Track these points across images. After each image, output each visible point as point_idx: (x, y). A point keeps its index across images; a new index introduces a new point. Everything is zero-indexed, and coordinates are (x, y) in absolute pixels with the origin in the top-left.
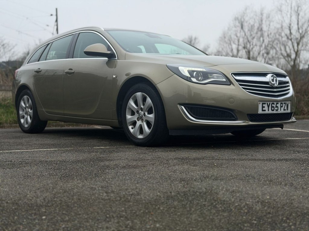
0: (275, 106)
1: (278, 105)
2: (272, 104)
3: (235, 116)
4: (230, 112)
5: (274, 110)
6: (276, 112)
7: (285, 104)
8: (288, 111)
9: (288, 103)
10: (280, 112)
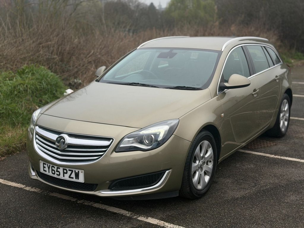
0: (55, 169)
1: (58, 170)
2: (52, 167)
5: (54, 174)
6: (58, 177)
7: (72, 171)
8: (78, 180)
9: (79, 172)
10: (63, 178)
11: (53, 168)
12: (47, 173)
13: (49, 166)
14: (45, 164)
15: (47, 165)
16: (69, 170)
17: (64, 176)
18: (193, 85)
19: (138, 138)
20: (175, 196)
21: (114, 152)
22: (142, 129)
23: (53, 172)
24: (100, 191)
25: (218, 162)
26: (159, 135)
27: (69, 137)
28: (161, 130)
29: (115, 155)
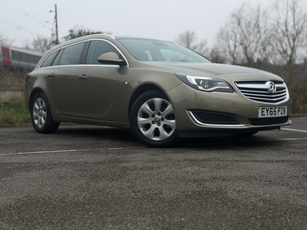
0: (273, 110)
1: (275, 110)
3: (238, 121)
4: (234, 117)
5: (272, 114)
6: (274, 116)
8: (284, 115)
9: (285, 108)
10: (278, 116)
11: (271, 110)
12: (266, 116)
13: (267, 109)
14: (264, 109)
16: (281, 108)
23: (271, 113)
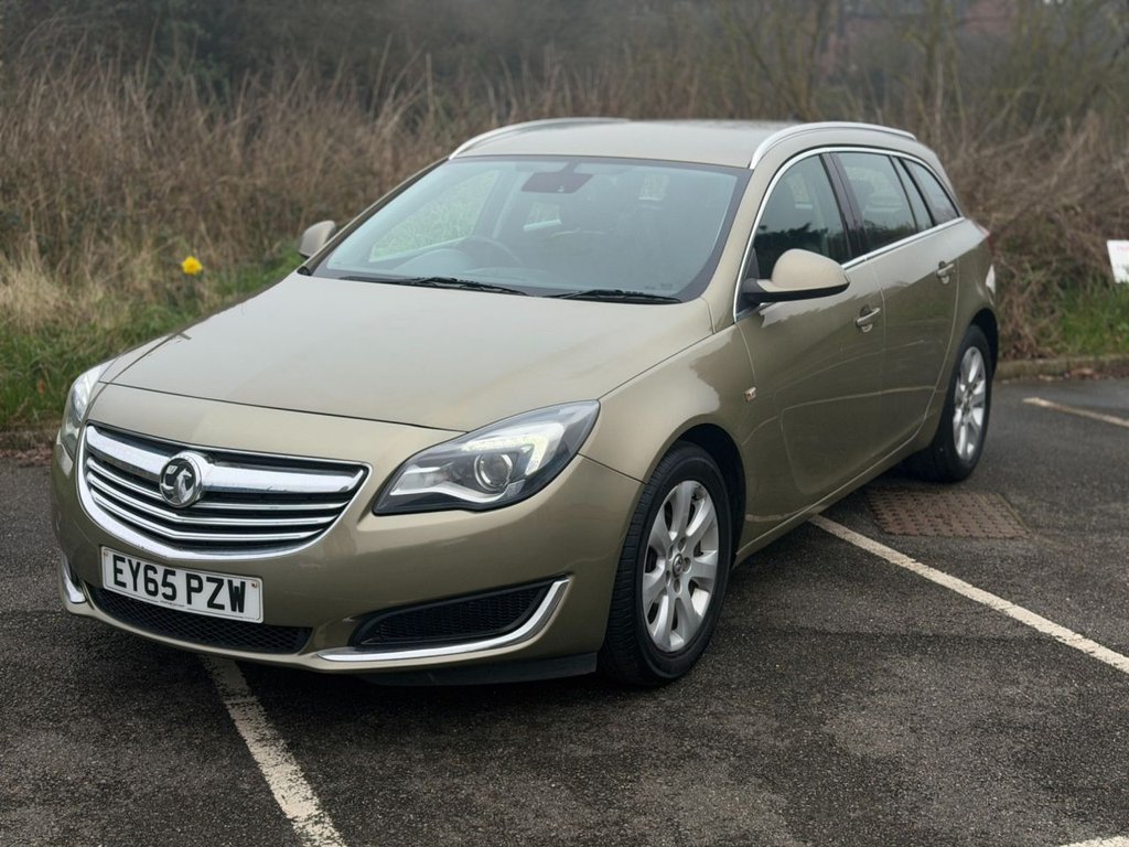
0: (159, 578)
1: (170, 579)
2: (147, 568)
5: (154, 593)
6: (167, 605)
7: (220, 583)
8: (241, 614)
9: (243, 584)
10: (186, 608)
11: (151, 574)
12: (128, 592)
13: (134, 567)
14: (123, 560)
15: (130, 561)
16: (209, 580)
17: (189, 602)
18: (647, 288)
19: (456, 468)
20: (585, 672)
21: (371, 515)
22: (467, 434)
23: (151, 587)
24: (319, 653)
25: (734, 557)
26: (527, 456)
27: (209, 462)
28: (537, 441)
29: (372, 523)
